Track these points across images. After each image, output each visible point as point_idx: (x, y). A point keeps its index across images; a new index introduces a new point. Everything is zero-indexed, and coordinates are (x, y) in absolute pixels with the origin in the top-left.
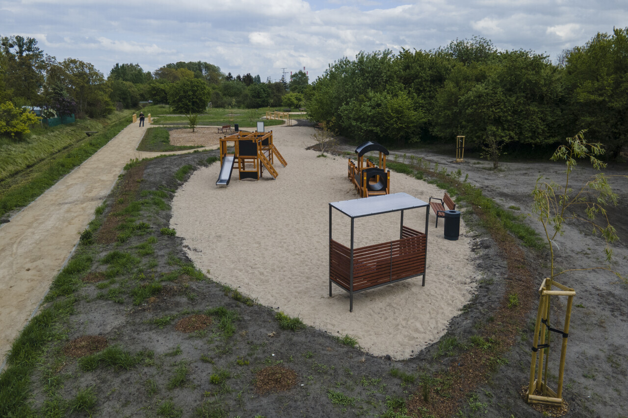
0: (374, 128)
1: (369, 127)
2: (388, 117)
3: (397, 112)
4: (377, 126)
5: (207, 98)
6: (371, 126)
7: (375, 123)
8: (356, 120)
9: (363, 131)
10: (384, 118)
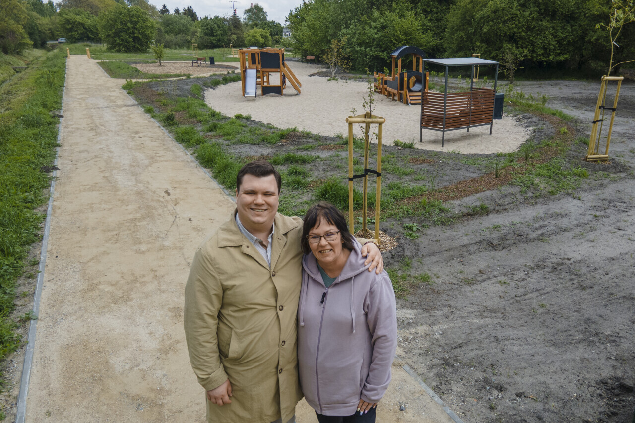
0: (381, 53)
1: (374, 52)
2: (396, 40)
3: (406, 34)
4: (383, 51)
5: (151, 32)
6: (376, 51)
7: (381, 47)
8: (360, 44)
9: (368, 56)
10: (391, 42)
